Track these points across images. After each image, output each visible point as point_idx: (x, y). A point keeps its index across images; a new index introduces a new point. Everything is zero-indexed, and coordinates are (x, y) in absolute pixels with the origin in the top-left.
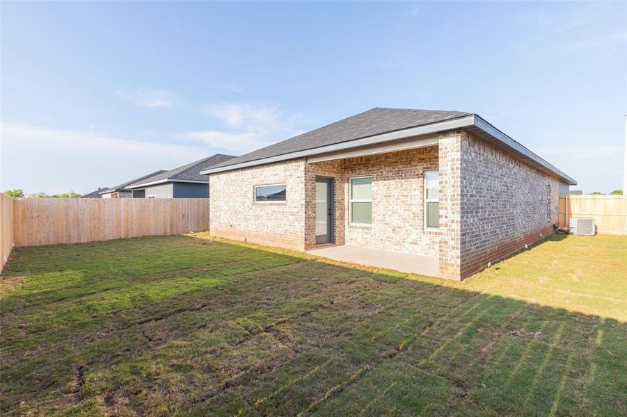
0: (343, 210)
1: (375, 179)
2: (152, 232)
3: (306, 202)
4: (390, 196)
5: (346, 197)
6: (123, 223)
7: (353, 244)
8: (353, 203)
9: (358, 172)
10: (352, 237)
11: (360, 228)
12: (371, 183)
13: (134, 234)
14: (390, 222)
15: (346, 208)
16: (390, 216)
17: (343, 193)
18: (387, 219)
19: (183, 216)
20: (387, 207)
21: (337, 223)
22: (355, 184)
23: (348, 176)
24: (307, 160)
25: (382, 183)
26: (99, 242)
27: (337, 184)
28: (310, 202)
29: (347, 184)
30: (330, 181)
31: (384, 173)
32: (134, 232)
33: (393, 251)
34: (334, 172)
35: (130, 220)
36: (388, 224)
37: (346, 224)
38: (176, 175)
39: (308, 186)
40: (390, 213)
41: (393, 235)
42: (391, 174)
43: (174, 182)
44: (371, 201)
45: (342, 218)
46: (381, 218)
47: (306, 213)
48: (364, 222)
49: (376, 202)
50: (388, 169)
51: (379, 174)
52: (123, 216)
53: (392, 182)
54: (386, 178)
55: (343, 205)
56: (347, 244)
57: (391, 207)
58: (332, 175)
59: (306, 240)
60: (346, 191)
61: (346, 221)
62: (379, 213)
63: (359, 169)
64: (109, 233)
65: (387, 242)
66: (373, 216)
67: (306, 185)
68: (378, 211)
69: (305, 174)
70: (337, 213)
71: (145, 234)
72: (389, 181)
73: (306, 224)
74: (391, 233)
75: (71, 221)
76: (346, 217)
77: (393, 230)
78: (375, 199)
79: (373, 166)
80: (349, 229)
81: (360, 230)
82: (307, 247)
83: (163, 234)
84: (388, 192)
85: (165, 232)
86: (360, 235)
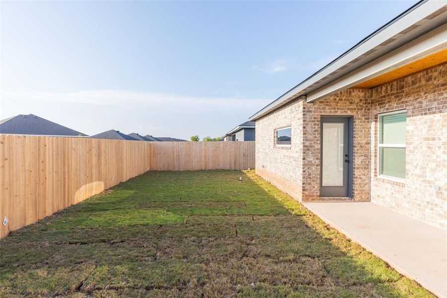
0: (367, 156)
1: (410, 113)
2: (221, 167)
3: (304, 146)
4: (434, 139)
5: (373, 139)
6: (203, 159)
7: (380, 203)
8: (383, 148)
9: (387, 105)
10: (378, 193)
11: (389, 182)
12: (405, 120)
13: (210, 167)
14: (432, 179)
15: (373, 154)
16: (433, 170)
17: (368, 135)
18: (428, 174)
19: (244, 155)
20: (429, 156)
21: (357, 173)
22: (387, 123)
23: (375, 112)
24: (306, 98)
25: (420, 119)
26: (189, 171)
27: (358, 125)
28: (312, 147)
29: (373, 123)
30: (348, 122)
31: (425, 103)
32: (210, 165)
33: (438, 226)
34: (352, 109)
35: (207, 157)
36: (429, 182)
37: (372, 175)
38: (246, 123)
39: (309, 129)
40: (433, 165)
41: (438, 201)
42: (435, 104)
43: (245, 129)
44: (404, 146)
45: (367, 167)
46: (418, 171)
47: (304, 159)
48: (396, 176)
49: (411, 147)
50: (431, 96)
51: (417, 105)
52: (203, 154)
53: (438, 116)
54: (429, 111)
55: (368, 150)
56: (373, 201)
57: (434, 157)
58: (349, 113)
59: (304, 190)
60: (372, 132)
61: (373, 171)
62: (415, 164)
63: (389, 102)
64: (195, 165)
65: (427, 210)
66: (407, 167)
67: (304, 128)
68: (414, 160)
69: (304, 115)
70: (358, 161)
71: (217, 168)
72: (431, 116)
73: (304, 171)
74: (434, 198)
75: (175, 156)
76: (373, 166)
77: (437, 193)
78: (410, 144)
79: (407, 95)
80: (376, 182)
81: (389, 186)
82: (306, 198)
83: (229, 169)
84: (432, 132)
85: (230, 168)
86: (389, 193)
